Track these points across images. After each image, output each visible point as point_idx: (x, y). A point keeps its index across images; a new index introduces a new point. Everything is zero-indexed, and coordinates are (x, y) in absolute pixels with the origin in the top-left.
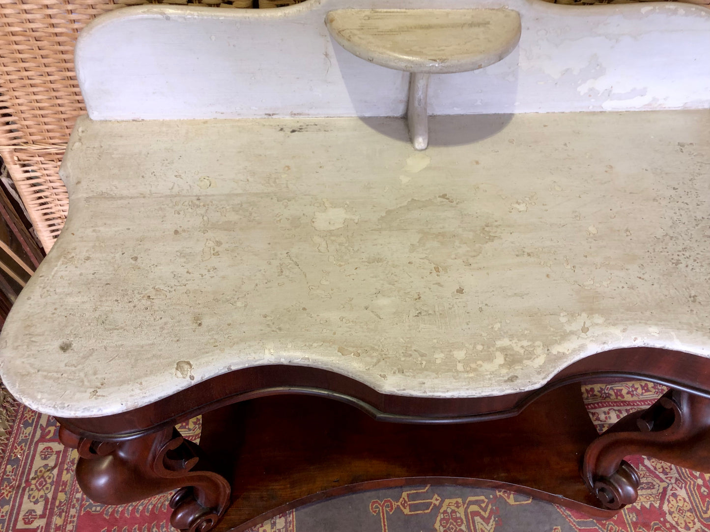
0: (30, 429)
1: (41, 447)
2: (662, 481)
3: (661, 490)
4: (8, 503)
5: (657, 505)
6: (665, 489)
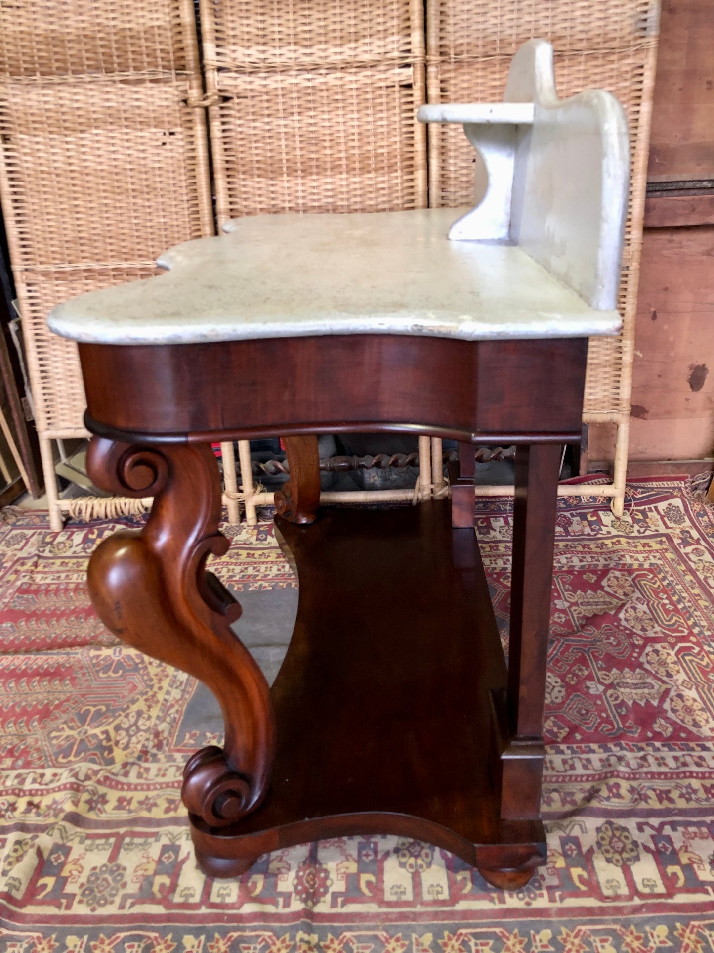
2: (621, 599)
3: (618, 605)
5: (612, 613)
6: (623, 605)
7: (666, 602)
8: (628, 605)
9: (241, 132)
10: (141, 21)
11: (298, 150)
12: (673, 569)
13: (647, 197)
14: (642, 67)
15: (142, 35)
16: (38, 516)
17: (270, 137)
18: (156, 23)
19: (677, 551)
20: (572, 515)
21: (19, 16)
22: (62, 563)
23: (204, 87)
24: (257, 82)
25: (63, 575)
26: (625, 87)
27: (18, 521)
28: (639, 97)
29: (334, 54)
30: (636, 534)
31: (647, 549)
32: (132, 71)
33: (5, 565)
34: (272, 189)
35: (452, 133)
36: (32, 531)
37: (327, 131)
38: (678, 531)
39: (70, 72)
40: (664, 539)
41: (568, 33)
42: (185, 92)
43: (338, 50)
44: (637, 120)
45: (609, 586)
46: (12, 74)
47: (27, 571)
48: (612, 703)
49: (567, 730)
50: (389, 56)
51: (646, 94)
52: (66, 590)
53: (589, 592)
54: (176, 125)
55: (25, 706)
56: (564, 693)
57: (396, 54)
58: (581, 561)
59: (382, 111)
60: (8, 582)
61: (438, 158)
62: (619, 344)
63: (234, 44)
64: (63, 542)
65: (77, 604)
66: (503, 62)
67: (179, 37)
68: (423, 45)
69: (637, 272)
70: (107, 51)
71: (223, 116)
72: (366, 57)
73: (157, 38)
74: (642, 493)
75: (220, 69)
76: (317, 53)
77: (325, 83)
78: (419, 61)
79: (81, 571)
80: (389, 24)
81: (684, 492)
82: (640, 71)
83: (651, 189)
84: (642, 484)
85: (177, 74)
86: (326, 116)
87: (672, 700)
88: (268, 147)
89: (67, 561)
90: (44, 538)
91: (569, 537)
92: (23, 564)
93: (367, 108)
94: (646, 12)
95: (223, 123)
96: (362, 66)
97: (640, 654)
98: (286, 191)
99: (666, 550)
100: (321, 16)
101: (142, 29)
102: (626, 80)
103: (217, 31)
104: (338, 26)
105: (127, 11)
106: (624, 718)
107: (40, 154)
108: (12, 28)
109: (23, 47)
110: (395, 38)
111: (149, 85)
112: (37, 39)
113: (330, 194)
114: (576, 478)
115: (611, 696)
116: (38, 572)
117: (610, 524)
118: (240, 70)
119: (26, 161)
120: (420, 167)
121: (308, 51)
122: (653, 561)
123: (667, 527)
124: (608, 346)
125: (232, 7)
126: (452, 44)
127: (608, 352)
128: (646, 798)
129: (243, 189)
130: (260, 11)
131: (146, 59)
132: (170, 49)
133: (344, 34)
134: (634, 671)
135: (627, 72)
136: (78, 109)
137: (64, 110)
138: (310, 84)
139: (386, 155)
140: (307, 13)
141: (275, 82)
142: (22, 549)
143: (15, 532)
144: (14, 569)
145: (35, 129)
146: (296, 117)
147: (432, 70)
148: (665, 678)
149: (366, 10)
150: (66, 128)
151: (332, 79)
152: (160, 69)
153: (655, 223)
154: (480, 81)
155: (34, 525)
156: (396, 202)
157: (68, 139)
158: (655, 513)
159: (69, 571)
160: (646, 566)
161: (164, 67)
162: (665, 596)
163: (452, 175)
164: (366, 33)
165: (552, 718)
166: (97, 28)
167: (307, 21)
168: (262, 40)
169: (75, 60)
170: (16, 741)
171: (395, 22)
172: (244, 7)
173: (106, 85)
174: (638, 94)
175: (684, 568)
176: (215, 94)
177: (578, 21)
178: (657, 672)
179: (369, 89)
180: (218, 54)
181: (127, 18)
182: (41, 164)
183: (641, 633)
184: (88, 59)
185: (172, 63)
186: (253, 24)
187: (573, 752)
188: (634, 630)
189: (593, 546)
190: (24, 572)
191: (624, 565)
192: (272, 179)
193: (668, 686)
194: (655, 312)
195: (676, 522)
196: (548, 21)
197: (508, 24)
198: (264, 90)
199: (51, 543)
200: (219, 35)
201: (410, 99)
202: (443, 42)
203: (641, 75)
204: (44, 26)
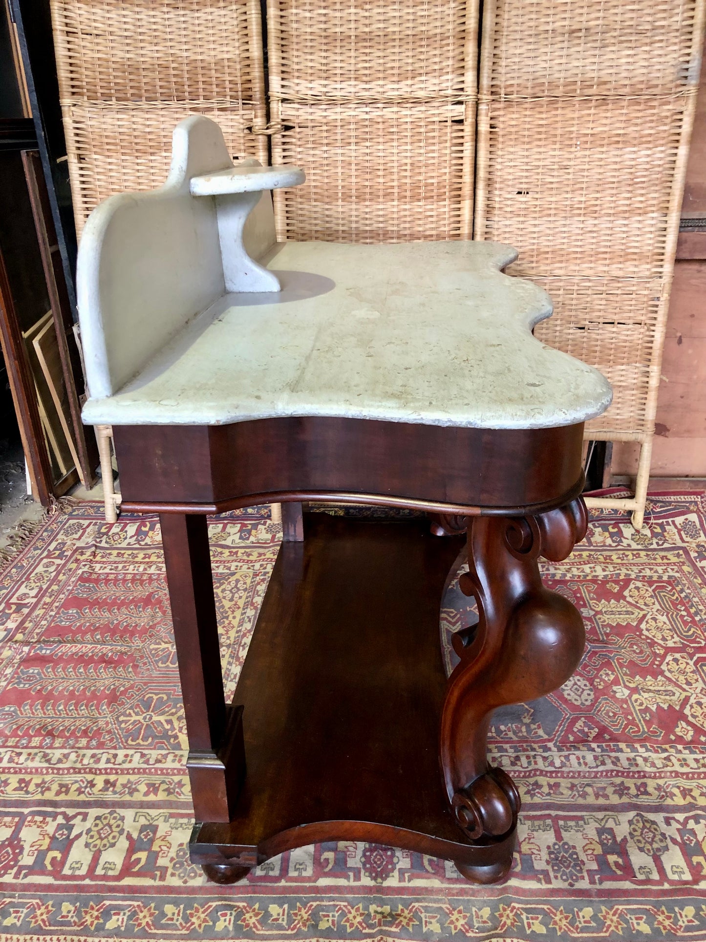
0: (39, 552)
1: (45, 561)
2: (642, 610)
3: (640, 616)
4: (7, 589)
5: (635, 624)
6: (644, 616)
7: (684, 613)
8: (649, 617)
9: (300, 159)
10: (213, 53)
11: (353, 177)
12: (690, 582)
13: (680, 232)
14: (681, 113)
15: (213, 66)
16: (92, 507)
17: (327, 165)
18: (226, 56)
19: (694, 566)
20: (594, 525)
21: (98, 44)
22: (118, 553)
23: (268, 116)
24: (318, 113)
25: (120, 566)
26: (665, 131)
27: (74, 511)
28: (678, 141)
29: (391, 90)
30: (655, 546)
31: (665, 561)
32: (202, 100)
33: (66, 554)
34: (327, 213)
35: (499, 167)
36: (88, 522)
37: (382, 161)
38: (694, 545)
39: (144, 99)
40: (681, 552)
41: (613, 78)
42: (251, 120)
43: (396, 86)
44: (674, 162)
45: (631, 596)
46: (89, 98)
47: (86, 560)
48: (637, 708)
49: (596, 730)
50: (442, 93)
51: (684, 139)
52: (125, 580)
53: (613, 601)
54: (240, 150)
55: (95, 690)
56: (592, 696)
57: (450, 92)
58: (604, 570)
59: (434, 144)
60: (70, 570)
61: (485, 189)
62: (647, 369)
63: (298, 77)
64: (118, 533)
65: (135, 594)
66: (551, 103)
67: (247, 70)
68: (476, 84)
69: (667, 302)
70: (179, 80)
71: (284, 143)
72: (421, 94)
73: (227, 70)
74: (661, 507)
75: (284, 100)
76: (376, 88)
77: (382, 116)
78: (471, 99)
79: (137, 563)
80: (444, 64)
81: (700, 506)
82: (679, 117)
83: (685, 224)
84: (660, 498)
85: (244, 104)
86: (381, 147)
87: (692, 707)
88: (326, 174)
89: (122, 552)
90: (100, 529)
91: (592, 548)
92: (82, 554)
93: (420, 141)
94: (688, 62)
95: (284, 150)
96: (417, 102)
97: (661, 663)
98: (341, 216)
99: (683, 563)
100: (381, 54)
101: (213, 61)
102: (665, 124)
103: (283, 65)
104: (396, 64)
105: (200, 43)
106: (648, 723)
107: (112, 174)
108: (91, 54)
109: (100, 73)
110: (450, 77)
111: (217, 113)
112: (114, 66)
113: (381, 219)
114: (600, 490)
115: (636, 701)
116: (97, 562)
117: (629, 537)
118: (303, 102)
119: (99, 180)
120: (467, 198)
121: (367, 86)
122: (671, 573)
123: (683, 541)
124: (636, 371)
125: (297, 43)
126: (502, 85)
127: (636, 376)
128: (672, 795)
129: (300, 212)
130: (325, 47)
131: (215, 89)
132: (239, 80)
133: (402, 71)
134: (656, 679)
135: (667, 117)
136: (149, 133)
137: (136, 133)
138: (367, 117)
139: (436, 185)
140: (367, 51)
141: (335, 114)
142: (79, 538)
143: (71, 522)
144: (74, 558)
145: (108, 150)
146: (353, 147)
147: (483, 107)
148: (684, 686)
149: (423, 50)
150: (137, 150)
151: (389, 113)
152: (228, 98)
153: (686, 255)
154: (527, 119)
155: (89, 515)
156: (443, 229)
157: (139, 161)
158: (672, 527)
159: (125, 562)
160: (665, 578)
161: (231, 97)
162: (683, 608)
163: (497, 206)
164: (422, 71)
165: (583, 719)
166: (171, 59)
167: (367, 58)
168: (325, 75)
169: (149, 88)
170: (89, 723)
171: (450, 62)
172: (309, 44)
173: (177, 112)
174: (677, 138)
175: (700, 581)
176: (278, 123)
177: (624, 67)
178: (677, 680)
179: (422, 124)
180: (283, 86)
181: (199, 50)
182: (112, 183)
183: (661, 642)
184: (161, 87)
185: (240, 93)
186: (318, 59)
187: (603, 751)
188: (655, 640)
189: (614, 557)
190: (84, 561)
191: (644, 577)
192: (327, 203)
193: (688, 694)
194: (680, 337)
195: (692, 537)
196: (595, 67)
197: (557, 68)
198: (325, 121)
199: (106, 534)
200: (284, 69)
201: (461, 134)
202: (494, 83)
203: (681, 120)
204: (121, 54)
